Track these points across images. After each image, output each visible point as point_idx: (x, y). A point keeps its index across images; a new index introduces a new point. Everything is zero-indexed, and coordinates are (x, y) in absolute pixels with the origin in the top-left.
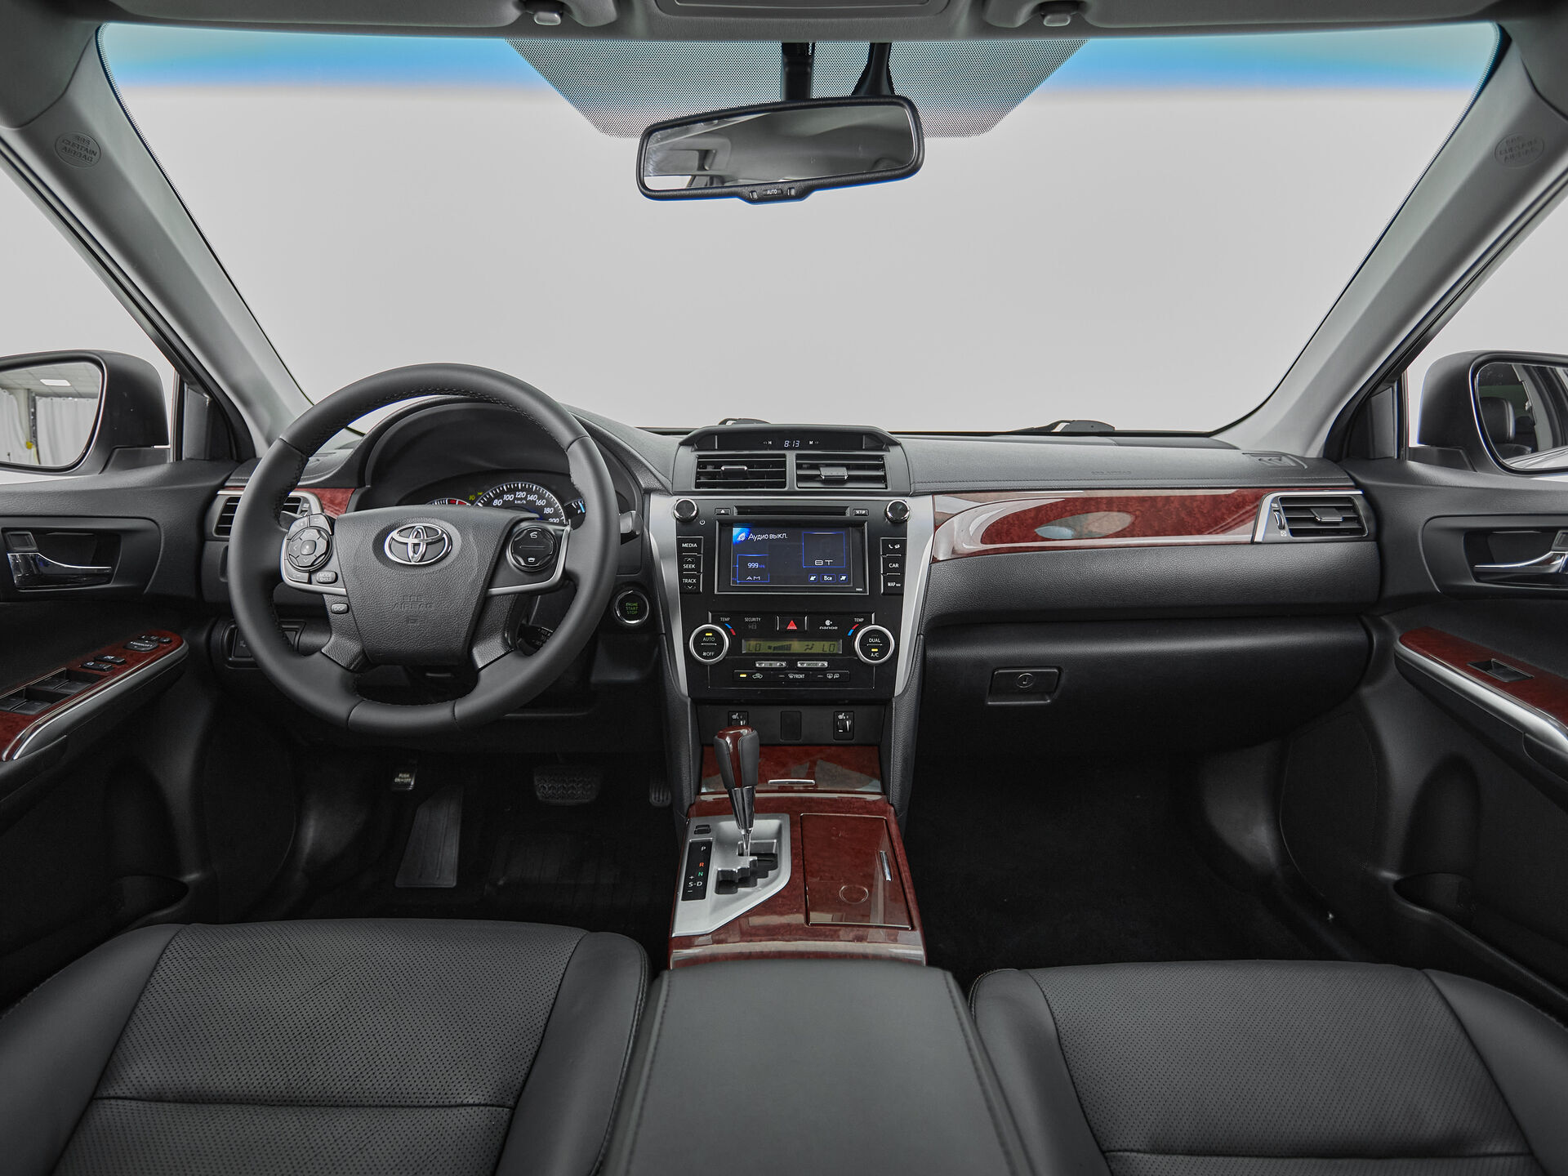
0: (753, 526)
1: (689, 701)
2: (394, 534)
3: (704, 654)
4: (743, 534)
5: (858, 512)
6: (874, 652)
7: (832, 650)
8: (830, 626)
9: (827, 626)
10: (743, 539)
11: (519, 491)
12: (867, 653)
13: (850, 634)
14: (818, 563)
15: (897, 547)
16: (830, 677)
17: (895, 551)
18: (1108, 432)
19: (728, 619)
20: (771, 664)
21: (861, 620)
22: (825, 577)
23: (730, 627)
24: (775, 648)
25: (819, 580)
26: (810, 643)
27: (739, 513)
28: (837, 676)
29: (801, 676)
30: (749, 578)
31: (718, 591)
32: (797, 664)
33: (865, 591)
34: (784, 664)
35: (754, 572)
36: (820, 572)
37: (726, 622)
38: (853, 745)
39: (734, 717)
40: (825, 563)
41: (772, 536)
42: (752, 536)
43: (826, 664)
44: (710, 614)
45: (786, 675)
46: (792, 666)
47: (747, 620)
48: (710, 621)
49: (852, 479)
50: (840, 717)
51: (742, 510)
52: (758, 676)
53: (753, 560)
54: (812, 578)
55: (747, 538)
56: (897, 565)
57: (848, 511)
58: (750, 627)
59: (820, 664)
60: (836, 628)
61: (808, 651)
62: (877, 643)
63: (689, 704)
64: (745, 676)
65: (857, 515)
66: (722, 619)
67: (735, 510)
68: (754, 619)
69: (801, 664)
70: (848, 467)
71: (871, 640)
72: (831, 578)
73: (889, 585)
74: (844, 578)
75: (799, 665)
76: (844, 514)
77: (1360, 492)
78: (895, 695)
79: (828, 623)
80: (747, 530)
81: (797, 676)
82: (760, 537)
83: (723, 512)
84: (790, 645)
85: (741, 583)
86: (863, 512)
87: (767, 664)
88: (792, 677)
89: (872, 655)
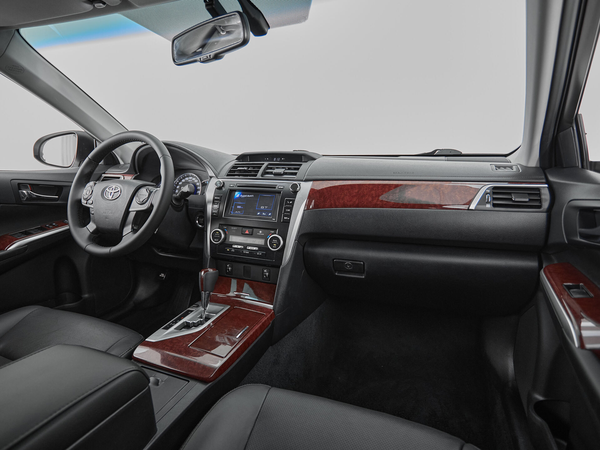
0: (243, 192)
1: (210, 257)
2: (107, 189)
3: (215, 240)
4: (239, 195)
5: (280, 187)
6: (275, 246)
7: (260, 243)
8: (261, 233)
10: (238, 196)
11: (190, 176)
12: (271, 245)
13: (266, 237)
14: (262, 207)
15: (291, 202)
16: (258, 254)
17: (290, 204)
18: (457, 155)
19: (226, 227)
20: (238, 246)
21: (273, 232)
22: (263, 213)
25: (261, 215)
26: (252, 239)
27: (238, 186)
28: (260, 254)
29: (248, 253)
30: (236, 212)
32: (247, 248)
33: (276, 220)
34: (242, 247)
35: (239, 210)
36: (262, 211)
37: (225, 228)
38: (270, 283)
39: (228, 266)
40: (265, 208)
41: (248, 196)
42: (241, 196)
43: (258, 249)
46: (245, 248)
47: (232, 228)
48: (219, 228)
50: (265, 271)
52: (233, 250)
53: (239, 205)
54: (258, 214)
55: (239, 196)
56: (289, 210)
57: (277, 187)
58: (233, 231)
59: (255, 248)
60: (263, 234)
61: (252, 243)
62: (276, 242)
63: (209, 259)
64: (229, 250)
65: (280, 188)
67: (236, 185)
68: (235, 228)
69: (249, 248)
71: (274, 240)
72: (265, 214)
73: (285, 218)
74: (270, 214)
76: (275, 188)
77: (547, 186)
78: (282, 265)
79: (260, 232)
80: (240, 193)
81: (246, 252)
82: (244, 196)
83: (232, 185)
84: (246, 240)
85: (233, 214)
86: (282, 187)
87: (236, 246)
88: (244, 252)
89: (273, 247)
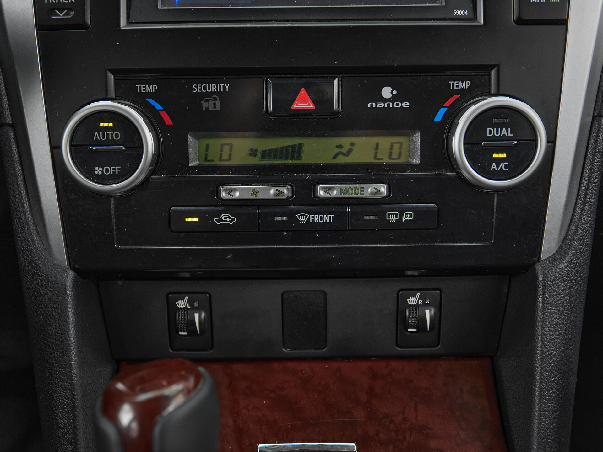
1: (70, 277)
6: (499, 161)
7: (395, 155)
8: (393, 99)
9: (385, 100)
13: (438, 118)
16: (393, 219)
19: (152, 89)
20: (255, 192)
21: (465, 85)
23: (158, 107)
24: (265, 154)
26: (346, 141)
28: (408, 217)
29: (326, 218)
31: (129, 22)
32: (315, 191)
33: (475, 18)
34: (286, 190)
37: (149, 96)
38: (437, 357)
39: (181, 304)
43: (383, 189)
44: (111, 77)
45: (292, 215)
47: (197, 88)
48: (112, 94)
50: (412, 301)
58: (205, 105)
59: (369, 190)
61: (341, 160)
62: (504, 138)
63: (69, 285)
64: (196, 219)
66: (141, 88)
68: (214, 88)
69: (327, 190)
71: (491, 132)
75: (321, 193)
78: (543, 257)
79: (387, 92)
81: (316, 218)
84: (301, 145)
89: (494, 166)
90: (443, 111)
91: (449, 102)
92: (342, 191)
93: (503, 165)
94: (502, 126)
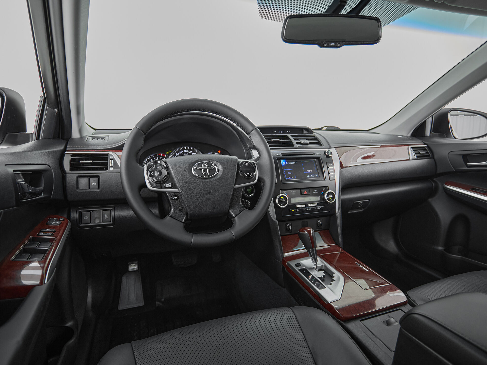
0: (287, 160)
1: (277, 221)
3: (281, 204)
5: (317, 154)
6: (331, 199)
7: (317, 199)
9: (315, 192)
10: (284, 164)
11: (185, 150)
12: (328, 199)
14: (309, 171)
15: (331, 165)
16: (318, 208)
21: (324, 189)
22: (312, 175)
23: (287, 194)
24: (302, 200)
25: (310, 177)
26: (311, 198)
27: (282, 155)
28: (320, 208)
30: (289, 177)
31: (282, 182)
33: (324, 180)
34: (304, 206)
35: (290, 175)
36: (310, 174)
37: (285, 193)
38: (322, 230)
39: (288, 225)
40: (311, 171)
41: (293, 163)
42: (287, 163)
44: (280, 190)
46: (307, 206)
47: (291, 192)
48: (281, 193)
49: (310, 143)
50: (319, 221)
51: (283, 154)
52: (298, 210)
53: (289, 171)
54: (308, 176)
55: (285, 164)
56: (332, 171)
57: (314, 154)
58: (293, 194)
59: (315, 204)
60: (318, 192)
61: (310, 200)
62: (331, 196)
64: (293, 211)
67: (281, 155)
68: (294, 191)
69: (310, 205)
70: (308, 139)
74: (317, 175)
77: (426, 145)
78: (336, 212)
79: (315, 191)
80: (285, 161)
81: (309, 209)
82: (289, 163)
83: (278, 155)
84: (306, 199)
85: (287, 179)
86: (319, 154)
87: (300, 206)
88: (307, 210)
89: (330, 200)
90: (322, 193)
91: (323, 191)
92: (312, 205)
93: (331, 200)
94: (330, 194)
